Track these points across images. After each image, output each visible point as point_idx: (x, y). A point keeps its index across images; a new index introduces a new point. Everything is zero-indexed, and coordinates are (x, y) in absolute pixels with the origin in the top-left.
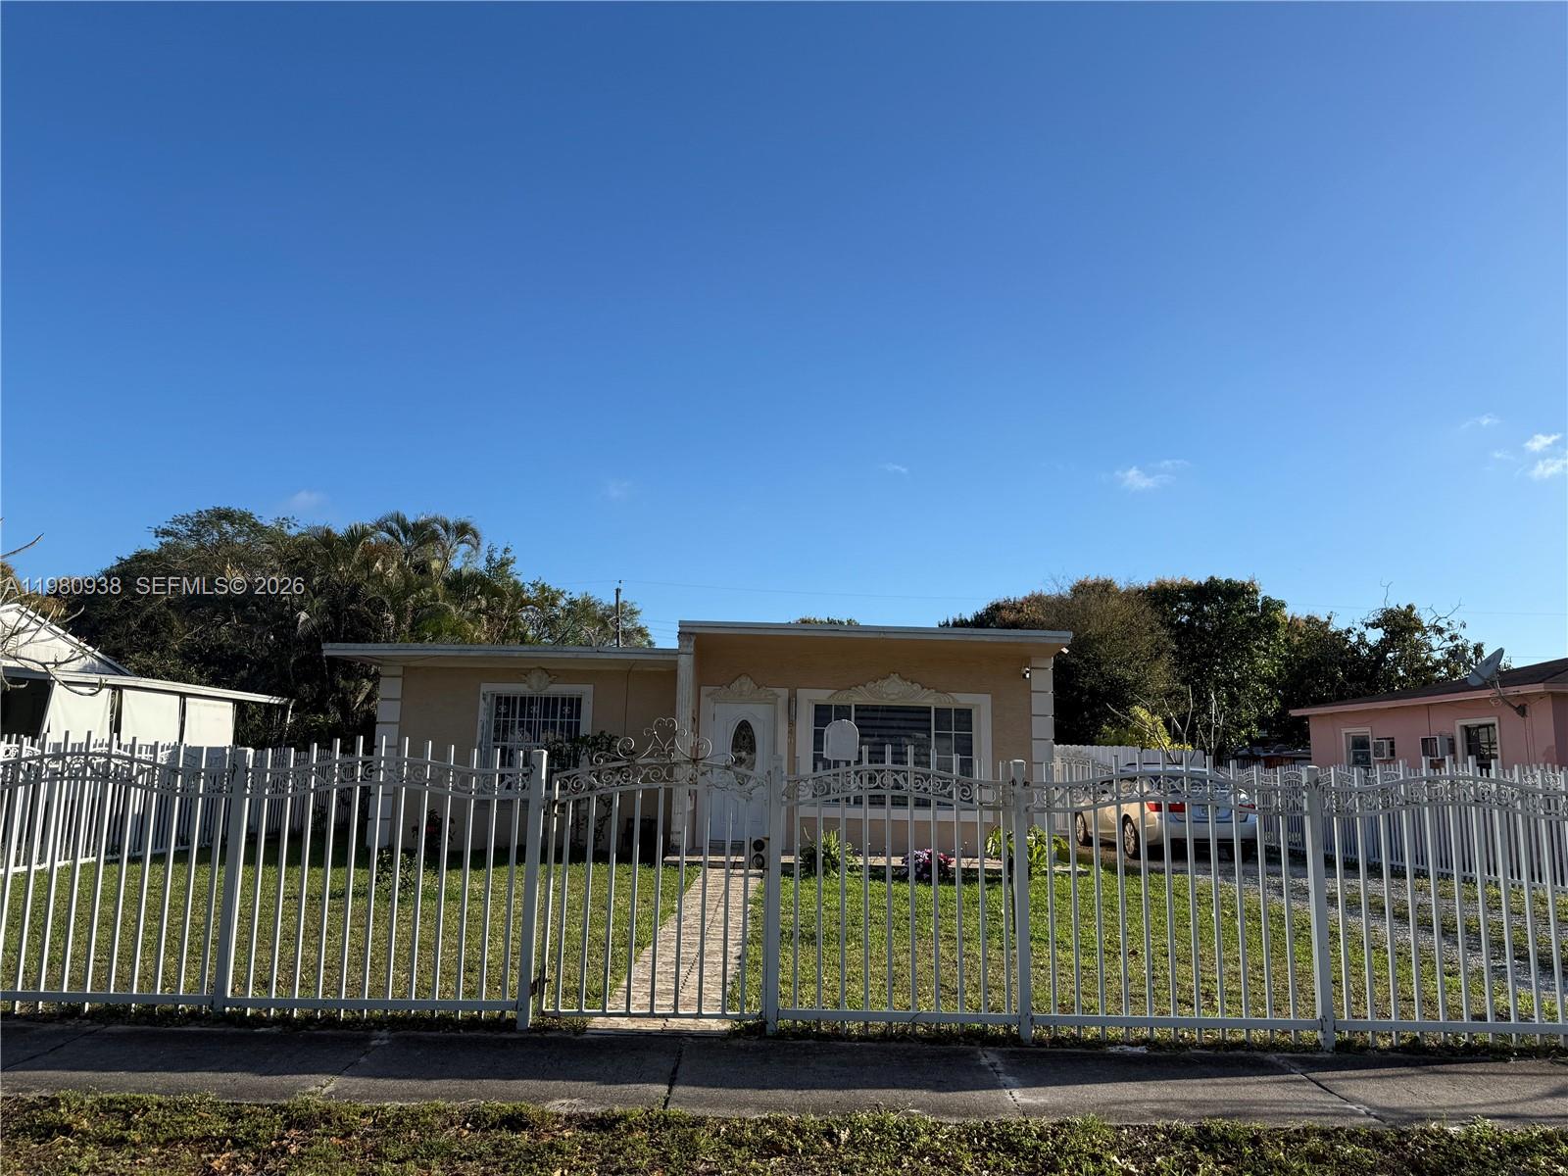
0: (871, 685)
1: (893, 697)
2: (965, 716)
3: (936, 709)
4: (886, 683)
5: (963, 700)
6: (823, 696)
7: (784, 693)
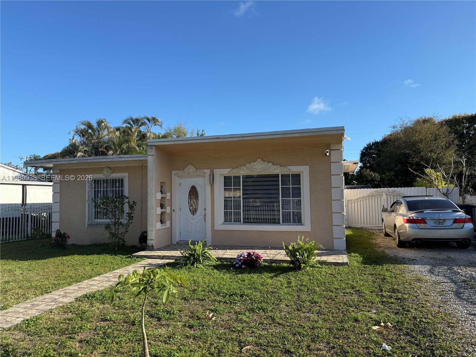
0: (248, 165)
1: (259, 170)
2: (297, 178)
3: (282, 175)
4: (255, 163)
5: (294, 169)
6: (226, 172)
7: (208, 172)
